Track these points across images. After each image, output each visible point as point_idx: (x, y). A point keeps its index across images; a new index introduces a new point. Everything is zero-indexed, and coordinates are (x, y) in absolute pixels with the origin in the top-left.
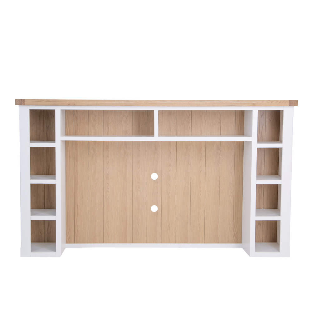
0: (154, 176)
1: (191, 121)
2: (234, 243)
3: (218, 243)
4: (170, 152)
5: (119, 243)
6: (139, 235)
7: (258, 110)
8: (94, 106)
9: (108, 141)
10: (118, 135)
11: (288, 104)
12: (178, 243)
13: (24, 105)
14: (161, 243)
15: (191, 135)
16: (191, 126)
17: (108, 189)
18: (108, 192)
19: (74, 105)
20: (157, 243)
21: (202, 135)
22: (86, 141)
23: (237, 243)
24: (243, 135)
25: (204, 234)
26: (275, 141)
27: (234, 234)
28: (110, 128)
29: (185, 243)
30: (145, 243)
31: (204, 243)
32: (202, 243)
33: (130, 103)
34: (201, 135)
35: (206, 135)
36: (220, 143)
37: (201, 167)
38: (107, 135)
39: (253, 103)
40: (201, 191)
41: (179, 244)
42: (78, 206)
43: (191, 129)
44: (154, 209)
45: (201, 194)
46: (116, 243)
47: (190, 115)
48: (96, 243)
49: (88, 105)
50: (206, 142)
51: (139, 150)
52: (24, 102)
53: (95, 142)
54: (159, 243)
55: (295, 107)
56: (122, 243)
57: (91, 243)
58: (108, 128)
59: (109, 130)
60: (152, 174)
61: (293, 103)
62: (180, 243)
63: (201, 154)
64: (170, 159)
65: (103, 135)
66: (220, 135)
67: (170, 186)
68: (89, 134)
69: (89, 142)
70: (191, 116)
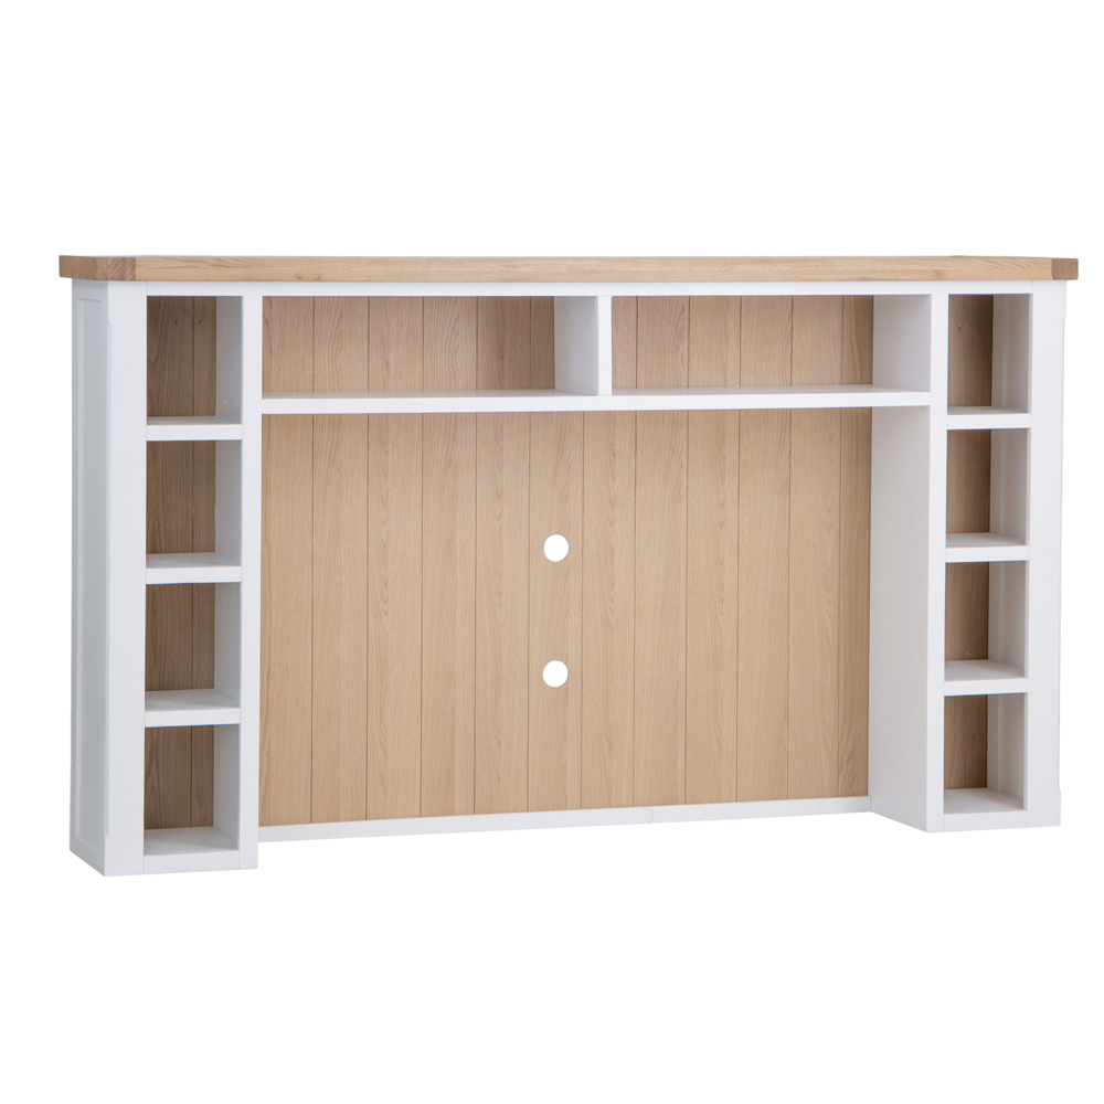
0: (556, 548)
1: (686, 332)
2: (841, 796)
3: (783, 799)
4: (614, 454)
5: (426, 816)
6: (499, 780)
7: (950, 296)
8: (392, 281)
9: (387, 415)
10: (424, 390)
11: (1050, 272)
12: (644, 805)
13: (134, 279)
14: (581, 807)
15: (689, 387)
16: (686, 354)
17: (386, 602)
18: (386, 613)
19: (319, 279)
20: (566, 809)
21: (726, 386)
22: (304, 417)
23: (854, 795)
24: (870, 382)
25: (735, 768)
26: (975, 405)
27: (842, 759)
28: (392, 365)
29: (665, 804)
30: (522, 811)
31: (737, 801)
32: (729, 801)
33: (518, 270)
34: (723, 387)
35: (742, 387)
36: (789, 414)
37: (722, 506)
38: (384, 391)
39: (935, 268)
40: (722, 601)
41: (650, 808)
42: (269, 676)
43: (686, 364)
44: (555, 674)
45: (722, 613)
46: (413, 816)
47: (683, 309)
48: (336, 818)
49: (368, 280)
50: (741, 414)
51: (502, 449)
52: (134, 268)
53: (336, 420)
54: (572, 809)
55: (1070, 283)
56: (436, 815)
57: (320, 821)
58: (387, 363)
59: (388, 369)
60: (550, 538)
61: (1064, 269)
62: (649, 805)
63: (724, 458)
64: (614, 478)
65: (369, 391)
66: (789, 385)
67: (613, 586)
68: (313, 390)
69: (313, 420)
70: (686, 314)
